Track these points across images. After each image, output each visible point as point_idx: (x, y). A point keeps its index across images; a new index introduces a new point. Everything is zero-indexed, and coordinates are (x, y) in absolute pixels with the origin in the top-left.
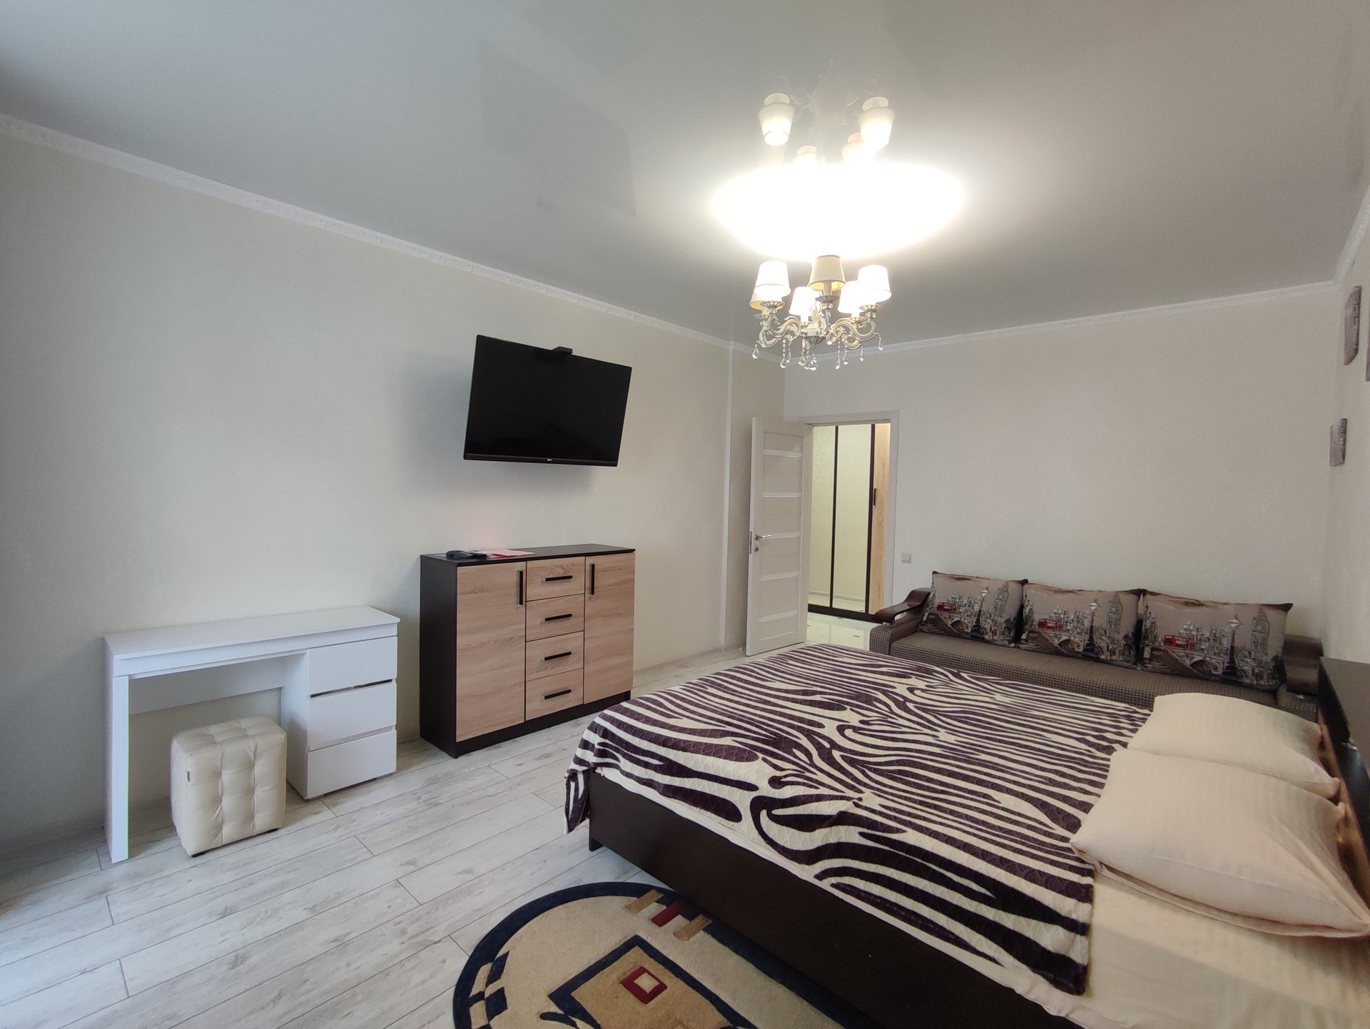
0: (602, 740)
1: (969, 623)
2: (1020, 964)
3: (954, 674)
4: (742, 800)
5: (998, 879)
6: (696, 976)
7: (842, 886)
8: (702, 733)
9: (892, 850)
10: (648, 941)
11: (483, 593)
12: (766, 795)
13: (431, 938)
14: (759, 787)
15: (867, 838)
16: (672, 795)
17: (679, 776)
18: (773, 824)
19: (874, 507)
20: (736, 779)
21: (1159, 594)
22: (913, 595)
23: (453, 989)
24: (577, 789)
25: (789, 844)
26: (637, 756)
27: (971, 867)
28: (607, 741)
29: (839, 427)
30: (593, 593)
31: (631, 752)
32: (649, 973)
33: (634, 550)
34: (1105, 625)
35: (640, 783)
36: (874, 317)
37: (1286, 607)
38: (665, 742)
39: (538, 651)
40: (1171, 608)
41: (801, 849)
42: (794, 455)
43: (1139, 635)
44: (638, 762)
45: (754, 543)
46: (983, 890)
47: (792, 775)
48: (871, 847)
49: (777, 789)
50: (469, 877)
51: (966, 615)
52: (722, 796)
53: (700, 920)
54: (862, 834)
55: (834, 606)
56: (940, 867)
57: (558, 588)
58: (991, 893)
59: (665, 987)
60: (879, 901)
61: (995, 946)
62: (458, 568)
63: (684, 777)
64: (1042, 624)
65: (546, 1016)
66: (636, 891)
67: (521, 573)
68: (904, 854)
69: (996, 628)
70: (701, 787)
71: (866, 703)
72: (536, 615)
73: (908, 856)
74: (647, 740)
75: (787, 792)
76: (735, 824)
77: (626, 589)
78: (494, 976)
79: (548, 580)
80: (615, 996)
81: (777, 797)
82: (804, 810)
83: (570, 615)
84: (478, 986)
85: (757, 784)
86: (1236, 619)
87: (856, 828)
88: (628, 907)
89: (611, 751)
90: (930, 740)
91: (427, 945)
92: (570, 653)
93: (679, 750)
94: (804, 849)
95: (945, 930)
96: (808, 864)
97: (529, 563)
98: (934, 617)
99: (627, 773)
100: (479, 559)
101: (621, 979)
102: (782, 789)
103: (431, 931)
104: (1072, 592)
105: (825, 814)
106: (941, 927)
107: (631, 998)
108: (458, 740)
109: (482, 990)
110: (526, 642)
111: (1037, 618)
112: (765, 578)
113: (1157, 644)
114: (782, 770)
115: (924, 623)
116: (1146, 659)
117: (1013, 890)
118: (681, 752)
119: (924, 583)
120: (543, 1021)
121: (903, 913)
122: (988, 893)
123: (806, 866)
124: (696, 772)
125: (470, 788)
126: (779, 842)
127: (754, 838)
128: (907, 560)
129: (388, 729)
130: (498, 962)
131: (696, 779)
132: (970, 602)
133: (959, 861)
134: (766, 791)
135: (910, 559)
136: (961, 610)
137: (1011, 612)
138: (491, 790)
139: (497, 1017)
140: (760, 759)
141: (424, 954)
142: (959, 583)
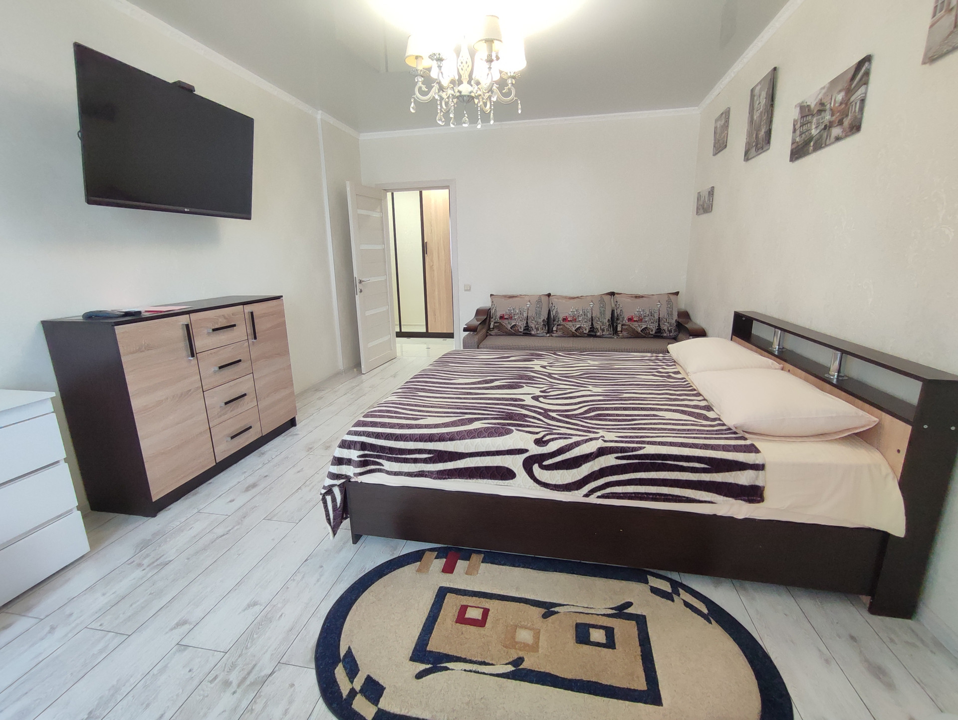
0: (361, 453)
1: (521, 325)
2: (728, 498)
3: (554, 354)
4: (515, 463)
5: (711, 456)
6: (502, 593)
7: (606, 495)
8: (453, 424)
9: (640, 461)
10: (452, 586)
11: (150, 351)
12: (536, 453)
13: (263, 674)
14: (529, 449)
15: (621, 459)
16: (447, 477)
17: (451, 460)
18: (545, 471)
19: (426, 255)
20: (506, 449)
21: (621, 294)
22: (479, 312)
23: (321, 701)
24: (334, 500)
25: (560, 481)
26: (404, 456)
27: (694, 455)
28: (366, 452)
29: (394, 193)
30: (255, 338)
31: (397, 454)
32: (470, 606)
33: (282, 296)
34: (599, 315)
35: (412, 477)
36: (514, 83)
37: (677, 293)
38: (431, 438)
39: (216, 399)
40: (629, 300)
41: (570, 482)
42: (376, 215)
43: (614, 320)
44: (406, 461)
45: (359, 286)
46: (703, 466)
47: (547, 434)
48: (625, 465)
49: (544, 446)
50: (257, 608)
51: (519, 320)
52: (495, 465)
53: (474, 557)
54: (617, 458)
55: (402, 331)
56: (674, 461)
57: (224, 337)
58: (708, 465)
59: (489, 610)
60: (634, 495)
61: (711, 494)
62: (115, 327)
63: (457, 460)
64: (565, 320)
65: (420, 676)
66: (416, 557)
67: (187, 326)
68: (649, 461)
69: (538, 326)
70: (474, 463)
71: (530, 380)
72: (209, 365)
73: (652, 461)
74: (412, 441)
75: (553, 447)
76: (511, 481)
77: (280, 332)
78: (353, 671)
79: (214, 330)
80: (461, 633)
81: (546, 452)
82: (570, 455)
83: (240, 361)
84: (345, 687)
85: (526, 448)
86: (659, 302)
87: (612, 455)
88: (419, 570)
89: (372, 459)
90: (589, 393)
91: (264, 681)
92: (245, 395)
93: (447, 441)
94: (573, 481)
95: (679, 496)
96: (577, 490)
97: (193, 315)
98: (498, 324)
99: (396, 472)
100: (133, 317)
101: (455, 620)
102: (548, 446)
103: (257, 668)
104: (578, 297)
105: (588, 453)
106: (677, 496)
107: (472, 629)
108: (154, 501)
109: (351, 687)
110: (203, 392)
111: (561, 316)
112: (368, 313)
113: (624, 322)
114: (537, 433)
115: (492, 329)
116: (619, 331)
117: (721, 460)
118: (449, 442)
119: (486, 303)
120: (419, 680)
121: (651, 496)
122: (706, 466)
123: (576, 492)
124: (467, 454)
125: (195, 536)
126: (551, 483)
127: (530, 486)
128: (468, 289)
129: (70, 512)
130: (346, 660)
131: (468, 459)
132: (521, 312)
133: (685, 454)
134: (535, 450)
135: (470, 288)
136: (516, 318)
137: (544, 316)
138: (220, 531)
139: (381, 700)
140: (515, 430)
141: (267, 689)
142: (511, 299)
